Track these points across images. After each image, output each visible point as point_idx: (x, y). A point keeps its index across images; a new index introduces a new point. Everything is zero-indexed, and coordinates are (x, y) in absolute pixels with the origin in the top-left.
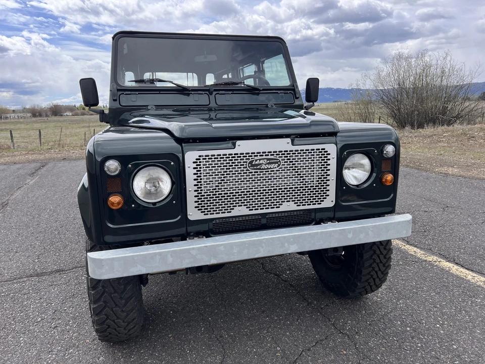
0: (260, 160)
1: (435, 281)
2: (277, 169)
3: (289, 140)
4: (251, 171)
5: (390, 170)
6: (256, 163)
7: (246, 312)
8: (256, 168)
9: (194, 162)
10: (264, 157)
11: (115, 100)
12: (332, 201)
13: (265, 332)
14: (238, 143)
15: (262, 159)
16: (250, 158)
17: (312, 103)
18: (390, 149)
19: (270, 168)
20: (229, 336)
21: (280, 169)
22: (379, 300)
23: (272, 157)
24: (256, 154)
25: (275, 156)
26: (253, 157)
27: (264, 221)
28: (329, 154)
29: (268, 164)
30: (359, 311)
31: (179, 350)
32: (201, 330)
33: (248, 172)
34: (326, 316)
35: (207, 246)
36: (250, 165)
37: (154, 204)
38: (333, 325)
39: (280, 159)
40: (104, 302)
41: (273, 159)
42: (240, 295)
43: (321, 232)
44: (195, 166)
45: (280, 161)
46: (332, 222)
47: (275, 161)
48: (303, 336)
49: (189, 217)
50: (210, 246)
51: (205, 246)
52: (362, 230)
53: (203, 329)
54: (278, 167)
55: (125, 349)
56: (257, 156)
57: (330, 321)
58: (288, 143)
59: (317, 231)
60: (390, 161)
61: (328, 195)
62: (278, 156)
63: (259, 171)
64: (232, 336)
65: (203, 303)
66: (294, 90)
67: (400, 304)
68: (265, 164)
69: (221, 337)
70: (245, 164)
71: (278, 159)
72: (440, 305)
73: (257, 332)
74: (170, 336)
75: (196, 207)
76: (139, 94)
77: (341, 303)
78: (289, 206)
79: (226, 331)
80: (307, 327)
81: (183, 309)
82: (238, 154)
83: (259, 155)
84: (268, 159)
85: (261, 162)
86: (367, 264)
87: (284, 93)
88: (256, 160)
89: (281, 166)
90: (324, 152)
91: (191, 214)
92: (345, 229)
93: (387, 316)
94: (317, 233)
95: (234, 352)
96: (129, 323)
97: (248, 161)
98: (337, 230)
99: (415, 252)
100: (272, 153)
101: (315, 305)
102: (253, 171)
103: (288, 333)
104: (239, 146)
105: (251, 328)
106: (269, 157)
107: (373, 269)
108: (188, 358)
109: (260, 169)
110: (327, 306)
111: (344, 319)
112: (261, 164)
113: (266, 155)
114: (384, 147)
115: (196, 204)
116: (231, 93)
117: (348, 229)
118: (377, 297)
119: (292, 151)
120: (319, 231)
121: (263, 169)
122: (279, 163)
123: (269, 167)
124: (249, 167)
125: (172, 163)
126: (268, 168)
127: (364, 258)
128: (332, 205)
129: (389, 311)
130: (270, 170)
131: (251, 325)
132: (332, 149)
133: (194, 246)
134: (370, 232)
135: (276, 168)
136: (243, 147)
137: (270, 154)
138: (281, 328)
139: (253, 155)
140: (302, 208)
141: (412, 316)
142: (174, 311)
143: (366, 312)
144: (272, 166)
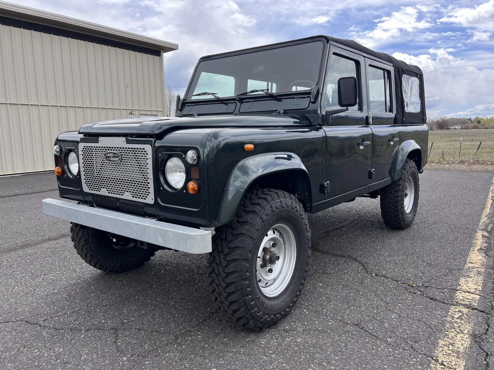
3: (124, 139)
4: (106, 161)
5: (197, 177)
8: (108, 159)
10: (113, 151)
12: (152, 199)
15: (111, 153)
17: (345, 108)
21: (121, 163)
24: (109, 149)
25: (118, 151)
26: (107, 151)
27: (118, 204)
28: (147, 154)
36: (105, 157)
47: (117, 155)
54: (119, 160)
60: (198, 168)
61: (149, 192)
63: (110, 162)
68: (113, 157)
71: (119, 154)
76: (194, 105)
78: (127, 196)
82: (100, 147)
84: (114, 153)
85: (110, 155)
87: (301, 98)
90: (144, 151)
91: (84, 187)
97: (105, 153)
104: (101, 141)
106: (115, 152)
109: (110, 160)
112: (110, 157)
115: (85, 181)
116: (254, 101)
119: (127, 148)
121: (112, 161)
122: (120, 158)
125: (76, 150)
126: (114, 161)
128: (153, 202)
137: (115, 149)
140: (134, 199)
144: (116, 159)
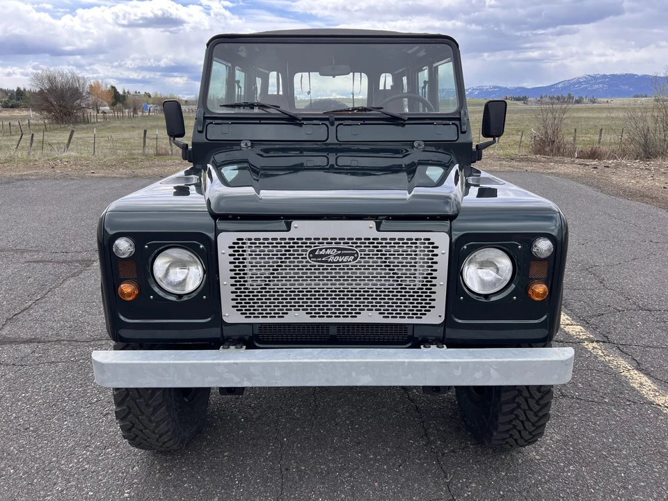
0: (326, 249)
1: (649, 442)
2: (354, 263)
3: (372, 224)
4: (313, 263)
5: (544, 275)
6: (321, 253)
7: (336, 438)
8: (320, 259)
9: (230, 247)
10: (333, 245)
11: (200, 132)
12: (440, 316)
13: (347, 474)
14: (295, 223)
15: (330, 248)
16: (313, 245)
17: (491, 139)
18: (544, 246)
19: (342, 262)
20: (299, 470)
21: (358, 264)
22: (538, 457)
23: (346, 246)
24: (321, 241)
25: (350, 244)
26: (317, 244)
27: (333, 331)
28: (437, 247)
29: (339, 255)
30: (497, 470)
31: (227, 477)
32: (267, 454)
33: (309, 264)
34: (444, 467)
35: (237, 364)
36: (311, 255)
37: (180, 296)
38: (448, 485)
39: (358, 250)
40: (128, 407)
41: (347, 249)
42: (340, 411)
43: (409, 362)
44: (231, 251)
45: (357, 253)
46: (438, 347)
47: (350, 252)
48: (394, 493)
49: (224, 318)
50: (242, 363)
51: (235, 363)
52: (477, 366)
53: (269, 453)
54: (354, 260)
55: (167, 461)
56: (323, 243)
57: (446, 477)
58: (371, 228)
59: (404, 360)
60: (546, 263)
61: (434, 307)
62: (355, 245)
63: (325, 264)
64: (301, 470)
65: (288, 413)
66: (459, 119)
67: (569, 471)
68: (335, 256)
69: (287, 469)
70: (304, 253)
71: (355, 250)
72: (634, 486)
73: (337, 472)
74: (226, 454)
75: (233, 307)
76: (232, 123)
77: (476, 452)
78: (369, 317)
79: (297, 462)
80: (408, 480)
81: (259, 418)
82: (294, 239)
83: (325, 241)
84: (338, 249)
85: (328, 252)
86: (506, 408)
87: (444, 125)
88: (321, 250)
89: (358, 259)
90: (429, 243)
91: (227, 315)
92: (449, 362)
93: (538, 487)
94: (404, 362)
95: (292, 496)
96: (161, 436)
97: (309, 250)
98: (436, 362)
99: (641, 384)
100: (346, 241)
101: (436, 447)
102: (317, 264)
103: (376, 484)
104: (296, 227)
105: (331, 465)
106: (341, 246)
107: (517, 417)
108: (233, 492)
109: (326, 262)
110: (453, 451)
111: (467, 479)
112: (327, 255)
113: (336, 243)
114: (535, 240)
115: (234, 303)
116: (361, 124)
117: (455, 362)
118: (537, 452)
119: (377, 239)
120: (407, 360)
121: (330, 262)
122: (356, 255)
123: (340, 260)
124: (310, 258)
125: (201, 246)
126: (338, 262)
127: (503, 399)
128: (440, 321)
129: (543, 480)
130: (342, 264)
131: (334, 461)
132: (442, 241)
133: (220, 361)
134: (492, 371)
135: (350, 261)
136: (301, 229)
137: (342, 241)
138: (370, 474)
139: (317, 241)
140: (389, 321)
141: (578, 495)
142: (246, 419)
143: (506, 474)
144: (345, 259)
